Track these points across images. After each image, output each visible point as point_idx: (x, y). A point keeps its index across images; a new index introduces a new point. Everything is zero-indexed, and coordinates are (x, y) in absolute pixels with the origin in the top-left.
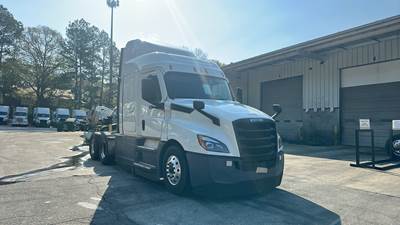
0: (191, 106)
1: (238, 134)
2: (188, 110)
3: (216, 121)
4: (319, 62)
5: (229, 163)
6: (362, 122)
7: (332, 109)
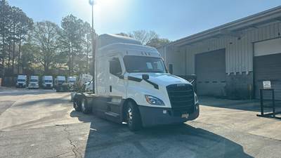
0: (141, 77)
1: (170, 94)
2: (139, 80)
3: (156, 87)
4: (237, 38)
5: (165, 112)
6: (264, 83)
7: (247, 73)
